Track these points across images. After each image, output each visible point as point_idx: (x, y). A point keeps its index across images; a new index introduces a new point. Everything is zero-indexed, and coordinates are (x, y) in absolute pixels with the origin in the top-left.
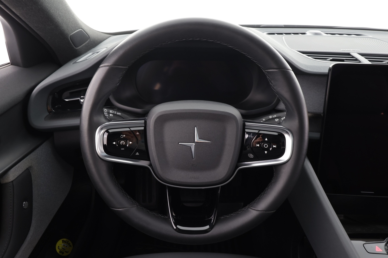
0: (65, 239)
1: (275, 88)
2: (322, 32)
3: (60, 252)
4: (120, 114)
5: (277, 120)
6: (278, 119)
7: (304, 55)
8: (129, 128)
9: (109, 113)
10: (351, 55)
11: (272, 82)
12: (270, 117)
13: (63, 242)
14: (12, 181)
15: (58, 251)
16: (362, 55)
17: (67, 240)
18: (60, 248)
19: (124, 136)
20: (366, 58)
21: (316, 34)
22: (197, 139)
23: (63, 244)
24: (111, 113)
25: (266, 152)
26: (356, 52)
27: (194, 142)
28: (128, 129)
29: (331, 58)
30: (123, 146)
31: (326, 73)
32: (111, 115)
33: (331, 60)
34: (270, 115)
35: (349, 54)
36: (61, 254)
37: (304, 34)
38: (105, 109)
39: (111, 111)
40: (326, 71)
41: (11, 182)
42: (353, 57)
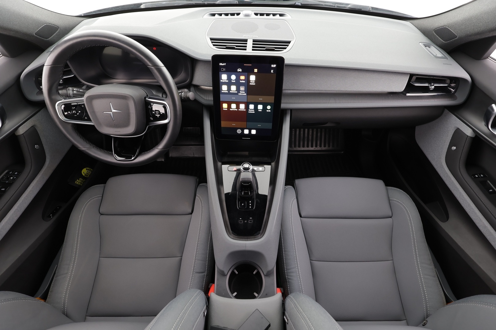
0: (88, 168)
3: (85, 175)
4: (82, 91)
9: (73, 91)
13: (86, 170)
14: (23, 134)
15: (84, 175)
17: (90, 169)
18: (85, 173)
19: (74, 108)
22: (113, 110)
23: (87, 171)
24: (75, 91)
26: (255, 38)
27: (111, 112)
28: (76, 104)
30: (75, 114)
32: (75, 92)
35: (247, 40)
36: (86, 176)
37: (239, 14)
38: (70, 88)
39: (75, 89)
41: (21, 134)
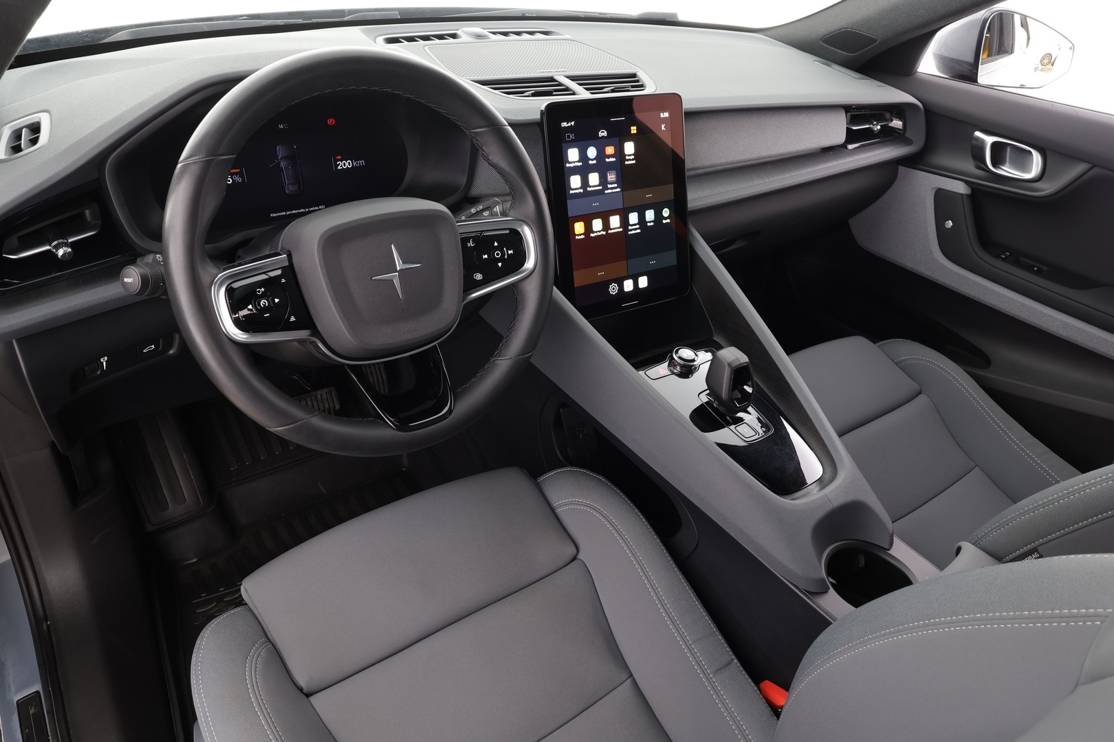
1: (490, 158)
2: (484, 29)
5: (486, 214)
6: (488, 212)
7: (485, 87)
8: (264, 273)
10: (556, 81)
11: (484, 148)
12: (473, 211)
16: (573, 78)
19: (263, 289)
20: (580, 85)
21: (479, 36)
22: (399, 265)
25: (500, 264)
26: (563, 73)
27: (396, 271)
28: (263, 277)
29: (533, 90)
30: (265, 309)
31: (538, 119)
33: (535, 94)
34: (472, 208)
35: (552, 79)
37: (454, 36)
38: (158, 255)
40: (537, 116)
42: (560, 85)
